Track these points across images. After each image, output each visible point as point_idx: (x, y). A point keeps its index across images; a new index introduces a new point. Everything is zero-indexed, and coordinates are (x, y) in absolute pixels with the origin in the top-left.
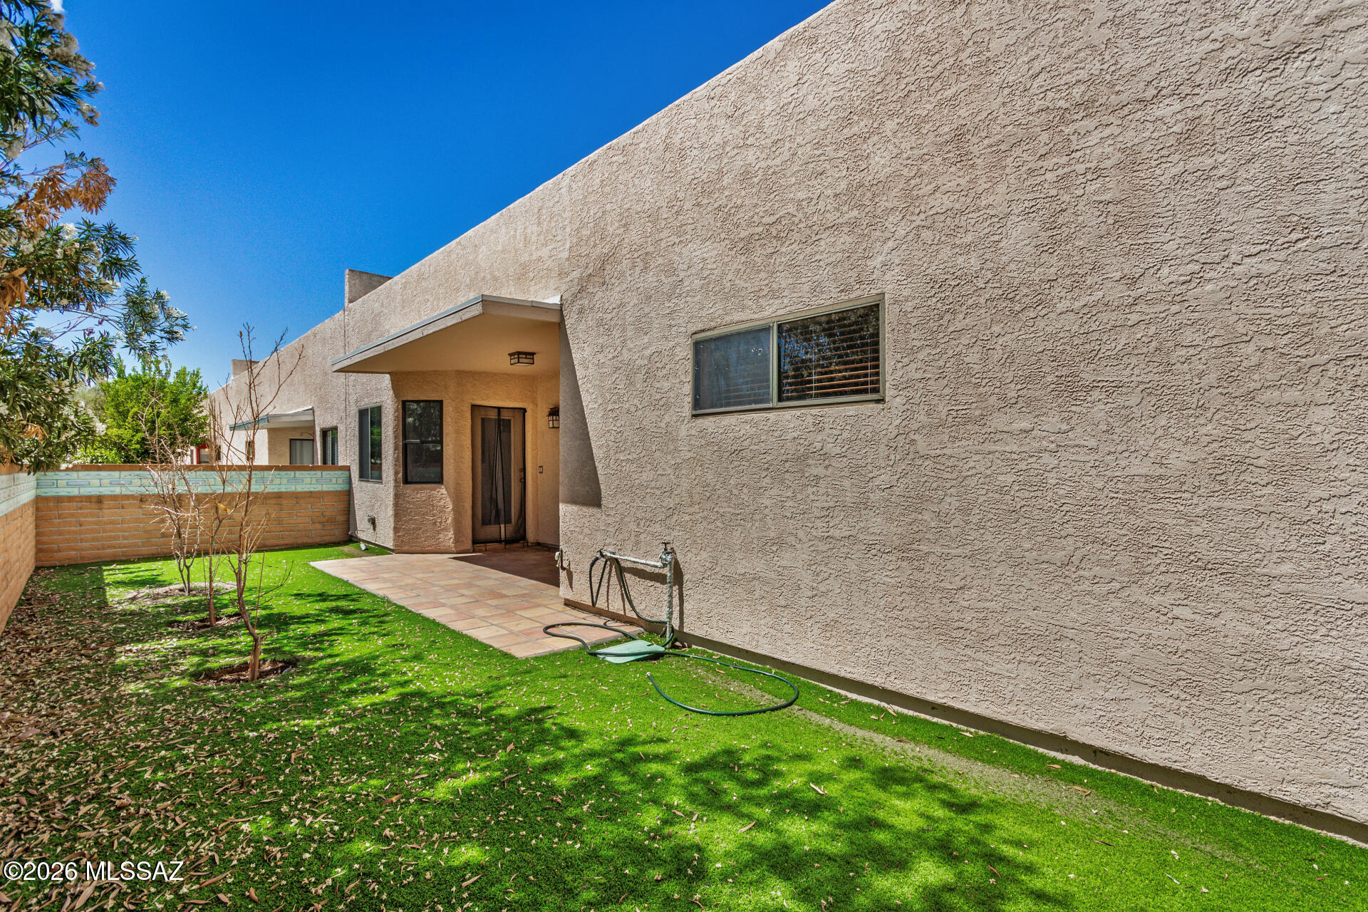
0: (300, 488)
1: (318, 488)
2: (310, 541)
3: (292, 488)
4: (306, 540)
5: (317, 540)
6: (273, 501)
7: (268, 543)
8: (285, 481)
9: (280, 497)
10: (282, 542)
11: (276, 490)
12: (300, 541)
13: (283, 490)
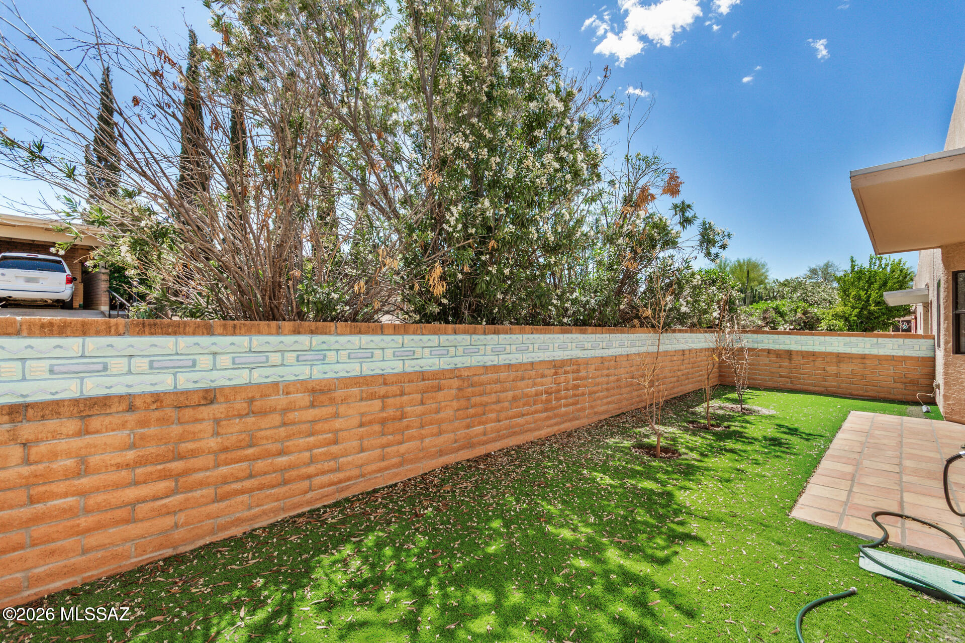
0: (882, 352)
1: (900, 353)
2: (892, 397)
3: (874, 351)
4: (887, 395)
5: (900, 397)
6: (859, 361)
7: (854, 392)
8: (868, 345)
9: (864, 358)
10: (866, 394)
11: (860, 352)
12: (882, 395)
13: (867, 352)
